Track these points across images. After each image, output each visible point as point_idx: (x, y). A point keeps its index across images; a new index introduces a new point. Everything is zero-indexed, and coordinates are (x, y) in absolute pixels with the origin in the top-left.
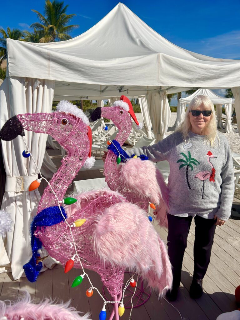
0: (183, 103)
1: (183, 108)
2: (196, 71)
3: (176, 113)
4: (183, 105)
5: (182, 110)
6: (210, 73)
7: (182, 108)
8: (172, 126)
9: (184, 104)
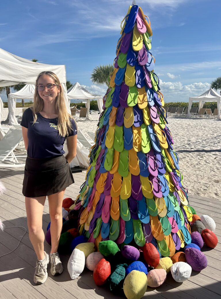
0: (13, 97)
1: (14, 102)
2: (20, 70)
3: (7, 109)
4: (13, 100)
5: (13, 104)
6: (30, 72)
7: (12, 102)
8: (5, 119)
9: (15, 99)
